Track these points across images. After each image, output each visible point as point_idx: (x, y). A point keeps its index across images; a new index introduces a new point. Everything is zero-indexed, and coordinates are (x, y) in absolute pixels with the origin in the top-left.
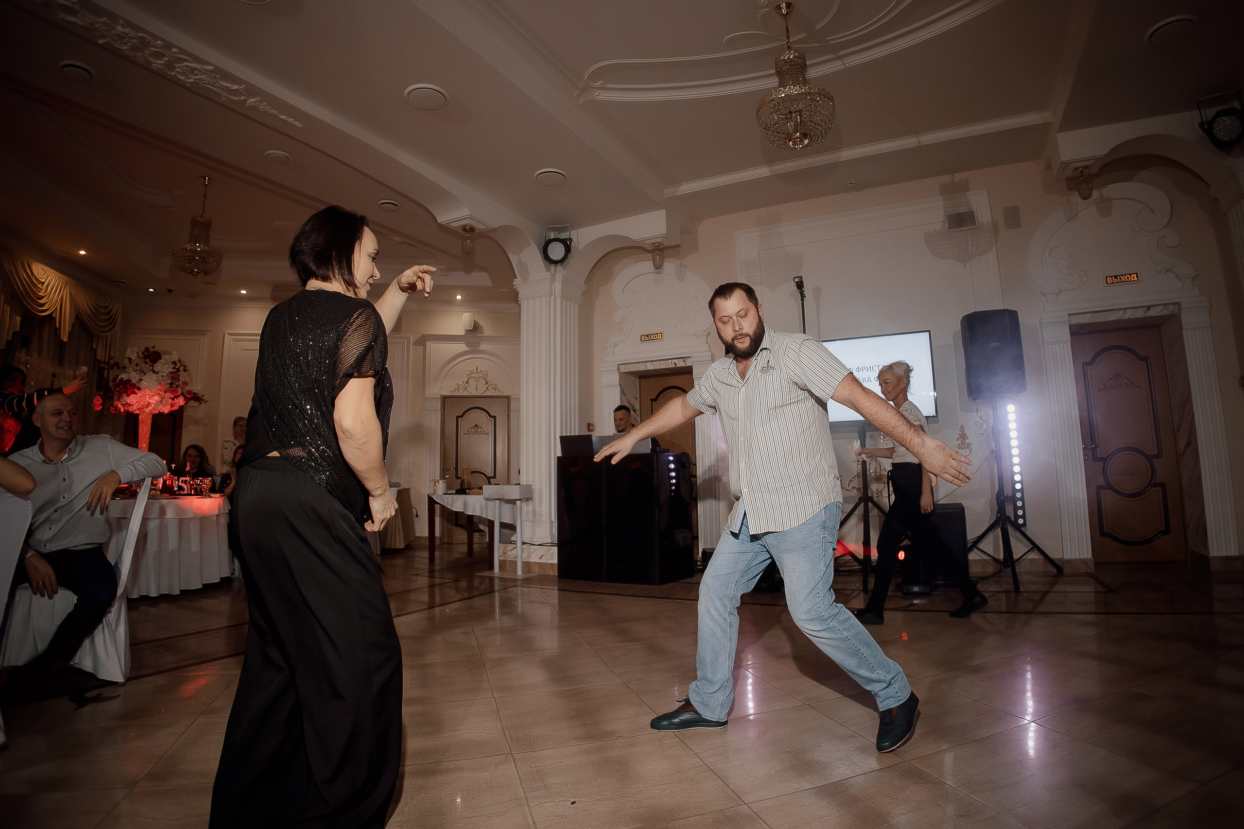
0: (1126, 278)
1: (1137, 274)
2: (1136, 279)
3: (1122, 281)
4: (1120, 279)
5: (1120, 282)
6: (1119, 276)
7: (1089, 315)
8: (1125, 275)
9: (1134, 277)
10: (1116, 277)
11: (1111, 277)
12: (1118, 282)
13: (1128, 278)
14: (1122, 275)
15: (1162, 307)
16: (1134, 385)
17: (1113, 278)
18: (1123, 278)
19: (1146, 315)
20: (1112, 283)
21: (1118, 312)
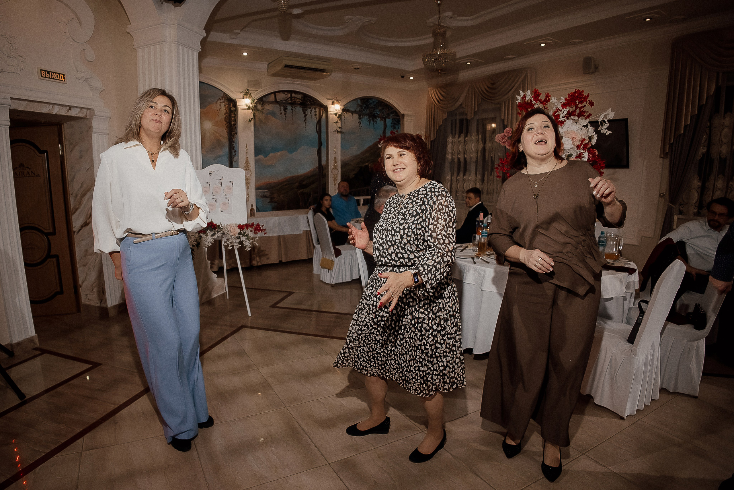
0: (56, 76)
1: (64, 75)
2: (63, 80)
3: (53, 78)
4: (52, 75)
5: (51, 78)
6: (51, 72)
7: (26, 102)
8: (56, 73)
9: (61, 77)
10: (48, 72)
11: (45, 71)
12: (49, 78)
13: (57, 76)
14: (54, 73)
15: (79, 109)
16: (34, 174)
17: (46, 72)
18: (54, 75)
19: (68, 114)
20: (45, 77)
21: (47, 105)
